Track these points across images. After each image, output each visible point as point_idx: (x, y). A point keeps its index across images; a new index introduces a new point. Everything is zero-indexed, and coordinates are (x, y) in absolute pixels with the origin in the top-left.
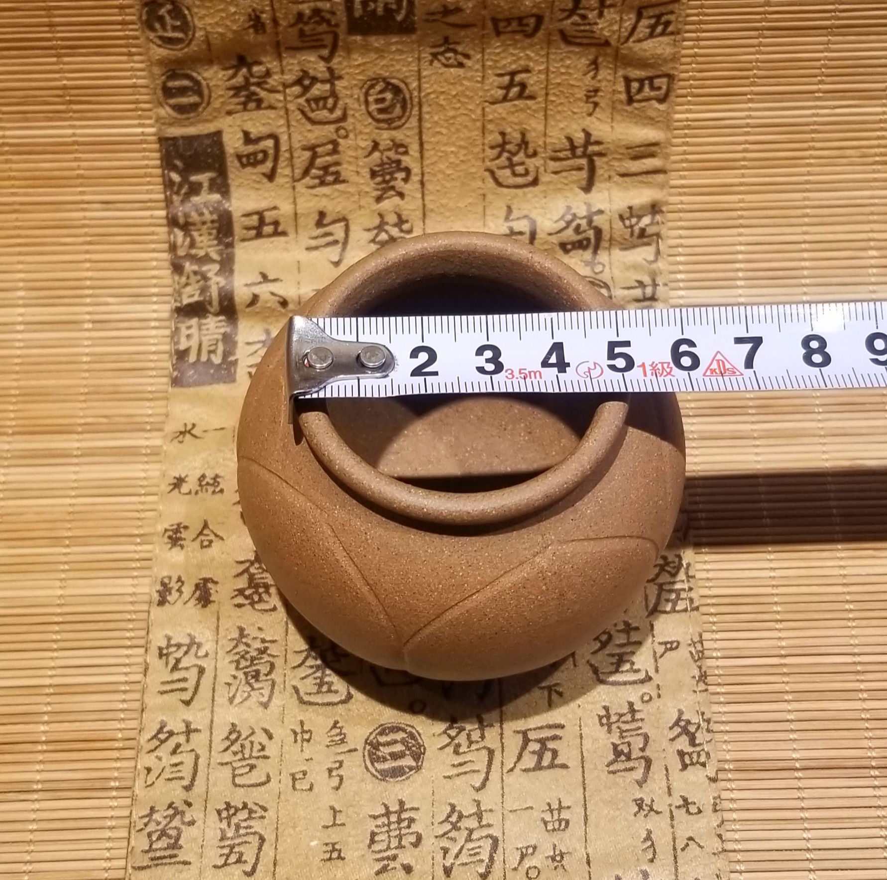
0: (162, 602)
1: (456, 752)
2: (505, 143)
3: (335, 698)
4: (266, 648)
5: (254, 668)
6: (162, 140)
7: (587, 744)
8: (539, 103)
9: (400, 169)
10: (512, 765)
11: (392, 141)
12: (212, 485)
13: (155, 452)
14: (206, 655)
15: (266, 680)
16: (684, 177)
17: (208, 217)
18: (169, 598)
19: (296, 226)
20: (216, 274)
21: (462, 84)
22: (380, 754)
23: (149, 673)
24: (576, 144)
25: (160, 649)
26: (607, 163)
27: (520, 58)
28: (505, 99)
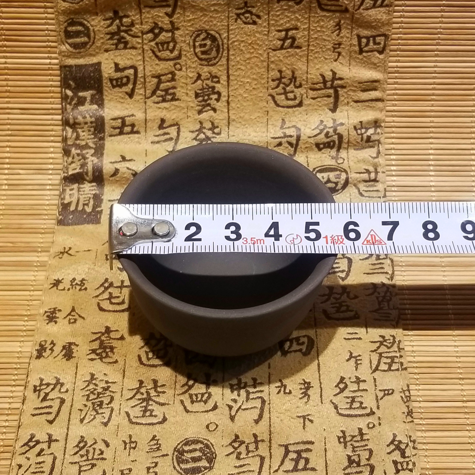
0: (39, 356)
1: (238, 458)
2: (281, 78)
3: (155, 420)
4: (109, 387)
5: (99, 400)
6: (63, 67)
7: (330, 454)
8: (304, 51)
9: (214, 93)
10: (277, 468)
11: (210, 73)
12: (80, 285)
13: (43, 265)
14: (67, 391)
15: (108, 408)
16: (395, 105)
17: (89, 119)
18: (43, 354)
19: (146, 128)
20: (92, 156)
21: (255, 36)
22: (184, 458)
23: (26, 402)
24: (326, 79)
25: (35, 387)
26: (346, 93)
27: (292, 19)
28: (282, 48)
